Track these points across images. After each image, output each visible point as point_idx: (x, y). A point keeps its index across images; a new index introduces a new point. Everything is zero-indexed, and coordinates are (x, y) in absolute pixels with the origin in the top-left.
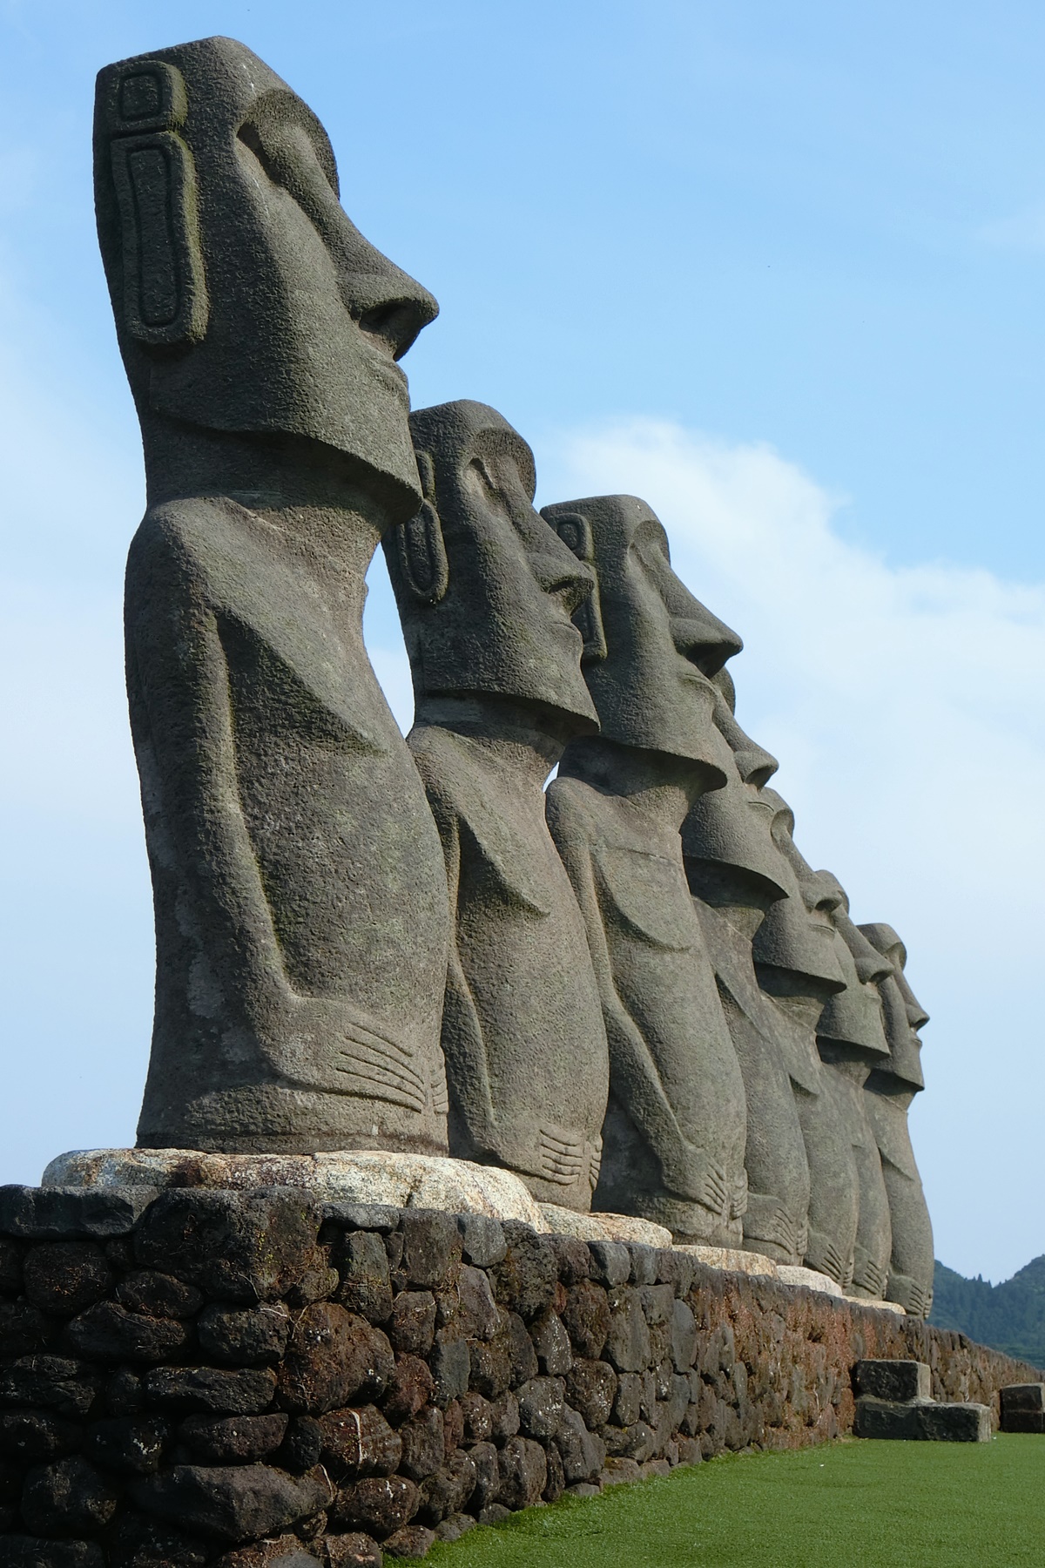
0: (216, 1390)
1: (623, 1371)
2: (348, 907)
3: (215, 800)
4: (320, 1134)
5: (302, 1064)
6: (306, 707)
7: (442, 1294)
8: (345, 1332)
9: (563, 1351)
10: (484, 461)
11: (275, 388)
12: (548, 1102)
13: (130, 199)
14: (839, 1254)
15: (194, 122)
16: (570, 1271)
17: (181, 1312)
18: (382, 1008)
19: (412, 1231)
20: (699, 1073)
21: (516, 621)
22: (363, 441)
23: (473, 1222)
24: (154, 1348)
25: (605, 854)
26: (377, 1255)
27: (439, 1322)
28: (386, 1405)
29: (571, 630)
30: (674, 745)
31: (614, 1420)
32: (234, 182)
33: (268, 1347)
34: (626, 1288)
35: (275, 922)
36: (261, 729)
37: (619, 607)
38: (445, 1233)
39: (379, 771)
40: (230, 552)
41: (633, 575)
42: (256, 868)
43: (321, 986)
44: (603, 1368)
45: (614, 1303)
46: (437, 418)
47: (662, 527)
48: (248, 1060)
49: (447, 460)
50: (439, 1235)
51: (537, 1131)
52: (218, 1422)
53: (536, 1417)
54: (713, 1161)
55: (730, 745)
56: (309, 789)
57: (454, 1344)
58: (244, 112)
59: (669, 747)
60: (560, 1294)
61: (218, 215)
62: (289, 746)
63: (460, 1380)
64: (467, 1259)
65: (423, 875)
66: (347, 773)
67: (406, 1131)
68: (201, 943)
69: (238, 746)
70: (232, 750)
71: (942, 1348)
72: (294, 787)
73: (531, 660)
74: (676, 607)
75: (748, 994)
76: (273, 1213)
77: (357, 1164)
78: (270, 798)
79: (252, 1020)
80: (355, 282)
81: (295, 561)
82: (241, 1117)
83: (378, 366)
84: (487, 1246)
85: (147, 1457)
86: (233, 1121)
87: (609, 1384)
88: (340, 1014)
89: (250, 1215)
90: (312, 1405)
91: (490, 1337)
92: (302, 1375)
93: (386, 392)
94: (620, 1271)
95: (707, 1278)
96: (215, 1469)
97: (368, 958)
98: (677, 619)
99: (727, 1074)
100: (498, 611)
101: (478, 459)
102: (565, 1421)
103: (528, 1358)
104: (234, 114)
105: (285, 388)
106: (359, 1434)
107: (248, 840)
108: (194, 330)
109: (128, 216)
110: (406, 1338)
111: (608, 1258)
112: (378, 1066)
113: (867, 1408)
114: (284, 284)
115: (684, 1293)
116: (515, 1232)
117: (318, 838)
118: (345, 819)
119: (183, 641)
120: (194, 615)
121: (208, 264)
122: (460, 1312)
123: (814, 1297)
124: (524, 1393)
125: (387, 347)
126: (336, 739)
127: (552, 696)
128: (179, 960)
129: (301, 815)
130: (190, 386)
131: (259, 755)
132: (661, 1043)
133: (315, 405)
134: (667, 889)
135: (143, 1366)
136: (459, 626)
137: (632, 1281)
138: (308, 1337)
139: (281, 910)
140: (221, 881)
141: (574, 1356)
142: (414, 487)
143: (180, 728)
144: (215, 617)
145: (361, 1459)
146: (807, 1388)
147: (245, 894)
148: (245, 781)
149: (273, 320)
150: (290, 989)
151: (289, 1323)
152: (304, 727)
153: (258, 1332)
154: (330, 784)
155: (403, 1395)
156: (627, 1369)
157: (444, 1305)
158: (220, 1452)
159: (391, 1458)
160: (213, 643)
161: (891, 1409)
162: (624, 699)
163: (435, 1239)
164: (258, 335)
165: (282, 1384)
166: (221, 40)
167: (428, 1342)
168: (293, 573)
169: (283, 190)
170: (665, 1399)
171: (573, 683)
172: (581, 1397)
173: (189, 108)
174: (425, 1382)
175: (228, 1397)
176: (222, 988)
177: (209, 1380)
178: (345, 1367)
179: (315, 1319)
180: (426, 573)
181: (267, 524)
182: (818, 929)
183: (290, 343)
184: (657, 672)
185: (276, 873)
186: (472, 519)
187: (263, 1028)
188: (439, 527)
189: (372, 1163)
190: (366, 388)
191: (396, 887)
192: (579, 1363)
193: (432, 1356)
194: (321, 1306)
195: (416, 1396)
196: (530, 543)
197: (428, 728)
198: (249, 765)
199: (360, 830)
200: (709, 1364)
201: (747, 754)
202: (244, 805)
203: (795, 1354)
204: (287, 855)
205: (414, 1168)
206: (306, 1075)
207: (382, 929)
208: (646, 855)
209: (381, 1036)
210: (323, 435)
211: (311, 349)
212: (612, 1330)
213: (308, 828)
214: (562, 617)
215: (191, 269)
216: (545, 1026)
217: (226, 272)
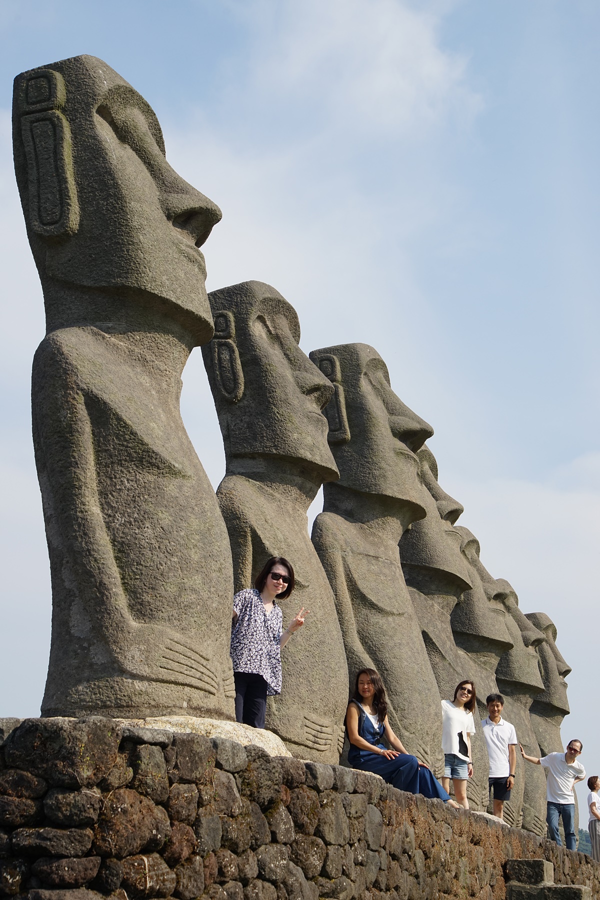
0: (54, 842)
1: (330, 844)
2: (167, 569)
3: (84, 505)
4: (150, 706)
5: (139, 664)
6: (139, 449)
7: (202, 786)
8: (137, 806)
9: (288, 828)
10: (266, 317)
11: (120, 260)
12: (309, 700)
13: (32, 151)
14: (513, 809)
15: (70, 104)
16: (292, 779)
17: (33, 794)
18: (189, 630)
19: (182, 746)
20: (411, 688)
21: (285, 411)
22: (174, 291)
23: (223, 743)
24: (17, 817)
25: (351, 557)
26: (158, 760)
27: (200, 803)
28: (165, 853)
29: (320, 417)
30: (392, 490)
31: (324, 873)
32: (94, 139)
33: (87, 815)
34: (332, 793)
35: (122, 579)
36: (112, 463)
37: (357, 408)
38: (203, 748)
39: (186, 488)
40: (93, 357)
41: (366, 391)
42: (110, 546)
43: (150, 617)
44: (316, 841)
45: (324, 801)
46: (236, 292)
47: (384, 362)
48: (106, 662)
49: (243, 316)
50: (200, 749)
51: (302, 717)
52: (56, 862)
53: (269, 868)
54: (421, 742)
55: (433, 497)
56: (142, 498)
57: (210, 817)
58: (100, 98)
59: (389, 493)
60: (286, 793)
61: (85, 159)
62: (130, 472)
63: (215, 840)
64: (219, 765)
65: (214, 551)
66: (165, 489)
67: (205, 706)
68: (77, 592)
69: (98, 473)
70: (94, 475)
71: (572, 861)
72: (133, 497)
73: (295, 434)
74: (392, 410)
75: (448, 647)
76: (90, 732)
77: (170, 723)
78: (118, 504)
79: (107, 637)
80: (170, 198)
81: (134, 364)
82: (102, 696)
83: (184, 248)
84: (233, 759)
85: (12, 884)
86: (96, 699)
87: (320, 851)
88: (162, 633)
89: (74, 733)
90: (116, 851)
91: (235, 815)
92: (109, 833)
93: (189, 263)
94: (327, 781)
95: (393, 794)
96: (54, 891)
97: (179, 600)
98: (395, 418)
99: (428, 689)
100: (274, 405)
101: (262, 316)
102: (290, 872)
103: (263, 831)
104: (94, 99)
105: (126, 260)
106: (147, 870)
107: (105, 529)
108: (71, 227)
109: (31, 160)
110: (178, 812)
111: (318, 773)
112: (187, 665)
113: (513, 889)
114: (125, 198)
115: (375, 801)
116: (253, 752)
117: (148, 527)
118: (164, 516)
119: (64, 410)
120: (70, 394)
121: (79, 188)
122: (215, 798)
123: (474, 817)
124: (261, 852)
125: (191, 238)
126: (158, 468)
127: (308, 456)
128: (65, 603)
129: (137, 514)
130: (70, 261)
131: (112, 478)
132: (387, 670)
133: (144, 269)
134: (390, 578)
135: (10, 828)
136: (251, 415)
137: (335, 788)
138: (113, 809)
139: (125, 571)
140: (88, 554)
141: (296, 832)
142: (207, 319)
143: (63, 462)
144: (83, 395)
145: (148, 886)
146: (470, 873)
147: (102, 561)
148: (103, 494)
149: (118, 220)
150: (132, 619)
151: (101, 801)
152: (139, 461)
153: (80, 805)
154: (155, 495)
155: (176, 847)
156: (333, 843)
157: (203, 793)
158: (57, 880)
159: (168, 886)
160: (82, 411)
161: (528, 889)
162: (361, 464)
163: (196, 751)
164: (109, 229)
165: (96, 838)
166: (87, 57)
167: (193, 815)
168: (133, 371)
169: (127, 146)
170: (361, 864)
171: (322, 448)
172: (301, 858)
173: (67, 96)
174: (191, 839)
175: (62, 846)
176: (90, 619)
177: (50, 836)
178: (137, 829)
179: (117, 798)
180: (231, 384)
181: (117, 342)
182: (495, 611)
183: (128, 233)
184: (381, 448)
185: (122, 549)
186: (258, 350)
187: (115, 642)
188: (238, 356)
189: (180, 722)
190: (176, 260)
191: (197, 557)
192: (299, 837)
193: (196, 824)
194: (122, 791)
195: (185, 848)
196: (295, 366)
197: (234, 476)
198: (105, 484)
199: (174, 522)
200: (397, 849)
201: (444, 502)
202: (103, 508)
203: (461, 850)
204: (129, 538)
205: (206, 725)
206: (141, 670)
207: (188, 583)
208: (376, 558)
209: (188, 647)
210: (149, 287)
211: (141, 237)
212: (322, 817)
213: (141, 521)
214: (314, 409)
215: (69, 190)
216: (306, 654)
217: (90, 192)
